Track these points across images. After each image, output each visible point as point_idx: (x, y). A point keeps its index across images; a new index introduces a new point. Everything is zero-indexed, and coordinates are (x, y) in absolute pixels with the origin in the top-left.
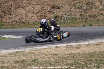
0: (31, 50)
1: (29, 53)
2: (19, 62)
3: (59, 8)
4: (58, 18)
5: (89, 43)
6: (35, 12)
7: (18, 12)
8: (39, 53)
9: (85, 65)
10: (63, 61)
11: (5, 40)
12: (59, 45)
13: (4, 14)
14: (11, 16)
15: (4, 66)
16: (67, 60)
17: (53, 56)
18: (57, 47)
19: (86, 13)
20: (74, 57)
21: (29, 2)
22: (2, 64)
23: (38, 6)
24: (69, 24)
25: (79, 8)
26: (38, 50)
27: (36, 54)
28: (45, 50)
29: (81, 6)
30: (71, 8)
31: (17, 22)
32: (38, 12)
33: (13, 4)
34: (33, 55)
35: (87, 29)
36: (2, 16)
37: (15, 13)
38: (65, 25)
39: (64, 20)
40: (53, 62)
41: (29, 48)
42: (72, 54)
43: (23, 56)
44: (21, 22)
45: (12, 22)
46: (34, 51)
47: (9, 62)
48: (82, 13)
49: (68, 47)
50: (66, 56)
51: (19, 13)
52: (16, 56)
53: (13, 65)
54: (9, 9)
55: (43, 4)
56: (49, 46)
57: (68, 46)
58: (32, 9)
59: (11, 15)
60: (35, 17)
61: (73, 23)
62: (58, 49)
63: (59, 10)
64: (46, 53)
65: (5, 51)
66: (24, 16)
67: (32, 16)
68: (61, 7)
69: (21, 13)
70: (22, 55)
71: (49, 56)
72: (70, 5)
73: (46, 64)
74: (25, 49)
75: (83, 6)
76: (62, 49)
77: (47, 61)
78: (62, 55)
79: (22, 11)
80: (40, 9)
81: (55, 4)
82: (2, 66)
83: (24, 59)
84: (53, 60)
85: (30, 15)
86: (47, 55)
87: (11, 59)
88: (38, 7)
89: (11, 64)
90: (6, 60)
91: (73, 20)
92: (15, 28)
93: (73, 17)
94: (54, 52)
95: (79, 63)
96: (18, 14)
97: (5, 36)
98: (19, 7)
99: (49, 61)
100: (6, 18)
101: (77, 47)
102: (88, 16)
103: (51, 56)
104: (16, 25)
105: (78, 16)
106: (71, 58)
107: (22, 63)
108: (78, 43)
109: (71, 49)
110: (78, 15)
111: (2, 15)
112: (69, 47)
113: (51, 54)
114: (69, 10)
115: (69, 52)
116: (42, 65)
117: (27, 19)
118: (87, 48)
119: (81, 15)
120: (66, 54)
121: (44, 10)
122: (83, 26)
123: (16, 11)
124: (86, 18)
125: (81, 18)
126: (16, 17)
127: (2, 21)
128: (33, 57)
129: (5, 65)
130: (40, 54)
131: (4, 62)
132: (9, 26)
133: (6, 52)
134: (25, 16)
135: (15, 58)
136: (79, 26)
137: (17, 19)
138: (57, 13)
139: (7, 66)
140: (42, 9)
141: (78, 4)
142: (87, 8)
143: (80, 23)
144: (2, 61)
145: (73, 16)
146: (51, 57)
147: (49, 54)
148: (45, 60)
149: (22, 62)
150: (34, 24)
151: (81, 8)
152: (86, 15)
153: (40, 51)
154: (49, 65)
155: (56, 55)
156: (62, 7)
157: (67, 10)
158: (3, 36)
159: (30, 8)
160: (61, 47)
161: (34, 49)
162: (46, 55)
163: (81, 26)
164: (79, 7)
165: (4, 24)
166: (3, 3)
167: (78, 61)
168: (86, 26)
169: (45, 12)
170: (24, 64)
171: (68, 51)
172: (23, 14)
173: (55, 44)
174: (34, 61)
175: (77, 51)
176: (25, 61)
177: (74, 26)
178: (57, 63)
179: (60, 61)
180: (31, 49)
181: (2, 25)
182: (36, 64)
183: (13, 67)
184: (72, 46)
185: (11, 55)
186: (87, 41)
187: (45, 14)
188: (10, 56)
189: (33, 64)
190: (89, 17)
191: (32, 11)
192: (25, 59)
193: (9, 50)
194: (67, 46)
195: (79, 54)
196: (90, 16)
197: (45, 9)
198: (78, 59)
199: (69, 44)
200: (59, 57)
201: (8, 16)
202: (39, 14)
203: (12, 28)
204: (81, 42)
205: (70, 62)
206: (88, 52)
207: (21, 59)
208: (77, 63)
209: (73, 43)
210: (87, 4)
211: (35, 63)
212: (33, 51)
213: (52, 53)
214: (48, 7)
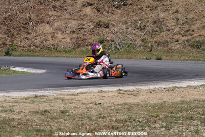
0: (59, 95)
1: (55, 99)
2: (38, 112)
3: (107, 27)
4: (106, 43)
5: (155, 88)
6: (68, 32)
7: (40, 29)
8: (73, 99)
9: (146, 123)
10: (110, 116)
11: (17, 74)
12: (105, 89)
13: (16, 32)
14: (29, 36)
15: (13, 119)
16: (118, 114)
17: (95, 106)
18: (102, 92)
19: (152, 38)
20: (129, 110)
21: (59, 14)
22: (9, 115)
23: (74, 22)
24: (123, 54)
25: (141, 29)
26: (71, 95)
27: (67, 101)
28: (81, 95)
29: (145, 26)
30: (127, 28)
31: (37, 47)
32: (74, 32)
33: (32, 16)
34: (61, 102)
35: (153, 64)
36: (13, 35)
37: (35, 31)
38: (116, 56)
39: (116, 47)
40: (93, 116)
41: (56, 90)
42: (125, 104)
43: (44, 104)
44: (44, 47)
45: (30, 46)
46: (64, 96)
47: (22, 112)
48: (146, 37)
49: (120, 93)
50: (117, 107)
51: (42, 32)
52: (33, 102)
53: (28, 117)
54: (26, 24)
55: (82, 19)
56: (88, 89)
57: (120, 90)
58: (64, 25)
59: (29, 33)
60: (68, 40)
61: (129, 52)
62: (104, 94)
63: (107, 30)
64: (84, 101)
65: (16, 93)
66: (50, 36)
67: (63, 39)
68: (111, 26)
69: (45, 31)
70: (44, 102)
71: (88, 106)
72: (126, 23)
73: (82, 118)
74: (50, 92)
75: (148, 26)
76: (111, 94)
77: (84, 113)
78: (110, 105)
79: (47, 29)
80: (76, 27)
81: (102, 19)
82: (10, 117)
83: (46, 108)
84: (94, 112)
85: (59, 36)
86: (85, 104)
87: (26, 108)
88: (74, 24)
89: (26, 116)
90: (16, 110)
91: (130, 48)
92: (34, 56)
93: (131, 44)
94: (96, 100)
95: (137, 119)
96: (40, 32)
97: (17, 69)
98: (43, 22)
99: (88, 114)
100: (19, 39)
101: (135, 94)
102: (155, 42)
103: (91, 105)
104: (36, 51)
105: (139, 42)
106: (124, 110)
107: (43, 115)
108: (137, 87)
109: (125, 95)
110: (138, 40)
111: (14, 33)
112: (122, 92)
113: (91, 103)
114: (125, 30)
115: (121, 101)
116: (76, 120)
117: (55, 42)
118: (151, 95)
119: (143, 40)
120: (116, 103)
121: (82, 28)
122: (147, 59)
123: (38, 29)
124: (152, 46)
125: (143, 46)
126: (36, 38)
127: (12, 44)
128: (62, 105)
129: (15, 117)
130: (73, 101)
131: (13, 111)
132: (24, 53)
133: (17, 95)
134: (52, 37)
135: (33, 107)
136: (140, 59)
137: (37, 41)
138: (104, 35)
139: (19, 119)
140: (80, 27)
141: (140, 22)
142: (155, 30)
143: (142, 53)
144: (11, 110)
145: (131, 42)
146: (92, 108)
147: (88, 102)
148: (81, 111)
149: (43, 113)
150: (66, 52)
151: (144, 28)
152: (152, 41)
153: (73, 97)
154: (88, 120)
155: (99, 104)
156: (114, 25)
157: (121, 31)
158: (14, 69)
159: (59, 24)
160: (109, 92)
161: (63, 93)
162: (83, 104)
163: (143, 59)
164: (140, 27)
165: (17, 49)
166: (17, 13)
167: (136, 117)
168: (151, 59)
169: (85, 32)
170: (46, 116)
171: (119, 98)
172: (48, 33)
173: (99, 87)
174: (63, 112)
175: (135, 99)
176: (49, 112)
177: (130, 58)
178: (100, 118)
179: (105, 115)
180: (59, 92)
181: (13, 50)
182: (66, 118)
183: (28, 120)
184: (126, 91)
185: (26, 101)
186: (152, 85)
187: (85, 35)
188: (24, 102)
189: (62, 118)
190: (156, 44)
191: (63, 29)
192: (48, 108)
193: (23, 91)
194: (118, 90)
195: (138, 105)
196: (159, 44)
197: (84, 27)
198: (136, 113)
199: (121, 88)
200: (104, 109)
201: (24, 35)
202: (75, 35)
203: (29, 56)
204: (142, 86)
205: (123, 118)
206: (152, 102)
207: (41, 109)
208: (134, 120)
209: (128, 86)
210: (155, 22)
211: (64, 116)
212: (62, 97)
213: (93, 100)
214: (90, 24)
